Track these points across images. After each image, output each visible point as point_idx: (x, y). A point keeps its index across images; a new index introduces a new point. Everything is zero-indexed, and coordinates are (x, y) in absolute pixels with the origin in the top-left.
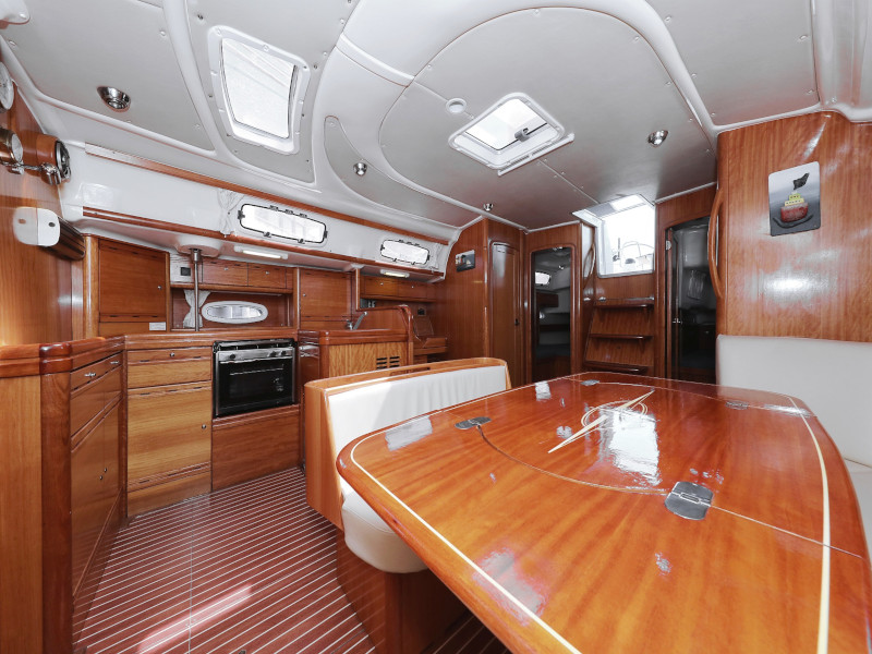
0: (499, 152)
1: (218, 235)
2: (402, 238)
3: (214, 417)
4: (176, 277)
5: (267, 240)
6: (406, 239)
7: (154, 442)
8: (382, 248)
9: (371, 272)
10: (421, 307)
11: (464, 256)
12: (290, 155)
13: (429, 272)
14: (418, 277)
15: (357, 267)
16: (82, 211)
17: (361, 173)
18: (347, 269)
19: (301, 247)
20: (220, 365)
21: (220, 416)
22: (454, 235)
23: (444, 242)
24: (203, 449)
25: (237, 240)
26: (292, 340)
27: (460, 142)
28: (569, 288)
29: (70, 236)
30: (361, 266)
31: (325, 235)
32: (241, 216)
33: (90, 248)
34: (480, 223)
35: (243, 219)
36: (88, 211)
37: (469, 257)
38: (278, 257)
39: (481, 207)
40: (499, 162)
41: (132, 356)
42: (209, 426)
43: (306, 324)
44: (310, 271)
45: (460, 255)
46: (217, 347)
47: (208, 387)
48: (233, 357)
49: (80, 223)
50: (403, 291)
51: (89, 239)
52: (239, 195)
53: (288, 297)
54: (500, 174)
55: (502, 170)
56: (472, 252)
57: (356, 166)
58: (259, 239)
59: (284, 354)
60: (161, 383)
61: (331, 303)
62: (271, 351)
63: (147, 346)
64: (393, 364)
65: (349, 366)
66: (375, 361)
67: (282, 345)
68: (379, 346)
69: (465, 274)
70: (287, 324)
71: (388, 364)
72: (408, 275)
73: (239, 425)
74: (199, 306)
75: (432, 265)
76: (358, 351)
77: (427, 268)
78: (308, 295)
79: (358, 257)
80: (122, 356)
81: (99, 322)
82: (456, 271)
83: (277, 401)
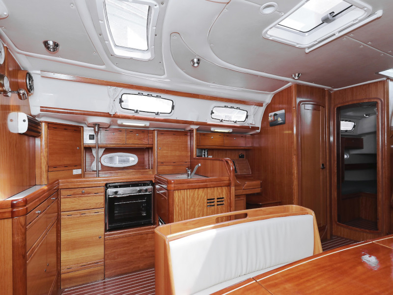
0: (307, 34)
1: (107, 115)
2: (226, 104)
3: (106, 231)
4: (87, 141)
5: (137, 115)
6: (230, 105)
8: (212, 113)
9: (204, 130)
10: (241, 153)
11: (275, 115)
12: (149, 60)
13: (247, 128)
14: (240, 131)
15: (194, 127)
16: (39, 108)
17: (196, 65)
18: (188, 129)
19: (157, 117)
20: (109, 198)
21: (110, 230)
22: (268, 98)
23: (260, 105)
24: (98, 252)
25: (119, 117)
26: (151, 181)
27: (273, 33)
29: (34, 127)
30: (197, 127)
31: (173, 107)
32: (121, 101)
33: (44, 128)
34: (290, 88)
35: (122, 103)
36: (43, 109)
37: (280, 116)
38: (143, 125)
39: (291, 76)
40: (307, 42)
41: (63, 192)
42: (103, 237)
43: (161, 168)
44: (162, 132)
45: (273, 114)
46: (107, 186)
47: (102, 212)
48: (116, 193)
49: (38, 116)
50: (228, 142)
51: (43, 124)
52: (120, 89)
53: (150, 149)
54: (307, 51)
55: (309, 48)
56: (283, 111)
57: (193, 61)
58: (132, 115)
59: (146, 190)
60: (78, 209)
61: (178, 153)
62: (138, 188)
63: (70, 187)
64: (219, 203)
65: (187, 204)
66: (206, 201)
67: (145, 185)
68: (209, 190)
69: (277, 128)
70: (149, 167)
71: (216, 203)
72: (231, 130)
73: (120, 238)
74: (99, 157)
75: (251, 122)
76: (194, 194)
77: (246, 125)
78: (162, 148)
79: (195, 120)
80: (58, 193)
81: (48, 171)
82: (269, 125)
83: (142, 222)
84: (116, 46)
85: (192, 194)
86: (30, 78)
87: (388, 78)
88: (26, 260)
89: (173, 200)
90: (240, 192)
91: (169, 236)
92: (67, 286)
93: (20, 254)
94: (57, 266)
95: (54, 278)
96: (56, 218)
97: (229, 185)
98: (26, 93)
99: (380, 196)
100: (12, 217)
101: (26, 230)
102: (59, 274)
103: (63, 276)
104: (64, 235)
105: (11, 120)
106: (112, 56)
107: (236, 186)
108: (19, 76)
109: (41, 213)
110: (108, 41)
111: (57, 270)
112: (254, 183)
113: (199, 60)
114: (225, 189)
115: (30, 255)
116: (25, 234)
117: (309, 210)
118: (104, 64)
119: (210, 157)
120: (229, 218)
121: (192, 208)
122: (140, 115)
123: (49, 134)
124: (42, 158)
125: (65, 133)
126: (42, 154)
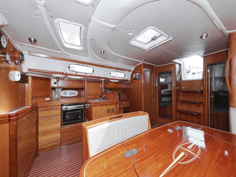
0: (146, 44)
1: (63, 73)
2: (116, 70)
3: (61, 125)
4: (53, 85)
5: (77, 74)
6: (118, 71)
7: (45, 133)
8: (110, 74)
9: (107, 80)
10: (122, 90)
11: (136, 75)
12: (82, 50)
13: (125, 80)
14: (122, 81)
16: (27, 69)
17: (103, 53)
18: (100, 80)
19: (86, 75)
20: (63, 111)
21: (63, 125)
22: (133, 68)
23: (130, 71)
24: (58, 135)
25: (68, 74)
26: (83, 103)
27: (133, 43)
28: (171, 83)
29: (24, 78)
30: (104, 79)
31: (93, 71)
32: (69, 67)
33: (30, 79)
34: (141, 65)
35: (70, 68)
36: (29, 70)
37: (138, 75)
38: (80, 78)
39: (141, 60)
40: (146, 47)
41: (40, 109)
42: (60, 129)
43: (88, 97)
44: (89, 81)
45: (135, 75)
46: (62, 105)
47: (60, 117)
48: (67, 108)
49: (27, 73)
50: (117, 86)
51: (30, 77)
52: (69, 62)
53: (83, 89)
54: (147, 51)
55: (147, 49)
56: (138, 74)
57: (101, 52)
58: (75, 74)
59: (81, 107)
60: (47, 116)
61: (96, 90)
62: (77, 106)
63: (44, 106)
64: (112, 111)
65: (98, 112)
66: (106, 111)
67: (80, 104)
68: (108, 106)
69: (136, 80)
70: (83, 96)
71: (111, 111)
72: (118, 81)
73: (68, 128)
74: (59, 92)
75: (126, 78)
76: (101, 108)
77: (124, 79)
78: (89, 88)
79: (103, 77)
80: (37, 109)
81: (32, 99)
82: (133, 79)
83: (79, 121)
84: (65, 43)
85: (100, 108)
86: (22, 55)
87: (176, 63)
88: (17, 142)
89: (92, 111)
90: (121, 106)
91: (88, 127)
92: (41, 152)
93: (14, 140)
94: (37, 143)
95: (35, 149)
96: (36, 121)
97: (116, 104)
98: (19, 62)
99: (173, 107)
100: (9, 122)
101: (17, 128)
102: (37, 147)
103: (39, 148)
104: (40, 129)
105: (11, 75)
106: (64, 47)
107: (119, 104)
108: (16, 53)
109: (26, 119)
110: (61, 40)
111: (36, 145)
112: (127, 102)
113: (104, 51)
114: (115, 106)
115: (20, 140)
116: (17, 129)
117: (146, 113)
118: (60, 51)
119: (110, 92)
120: (116, 117)
121: (101, 114)
122: (78, 74)
123: (32, 81)
124: (29, 93)
125: (42, 81)
126: (29, 91)
